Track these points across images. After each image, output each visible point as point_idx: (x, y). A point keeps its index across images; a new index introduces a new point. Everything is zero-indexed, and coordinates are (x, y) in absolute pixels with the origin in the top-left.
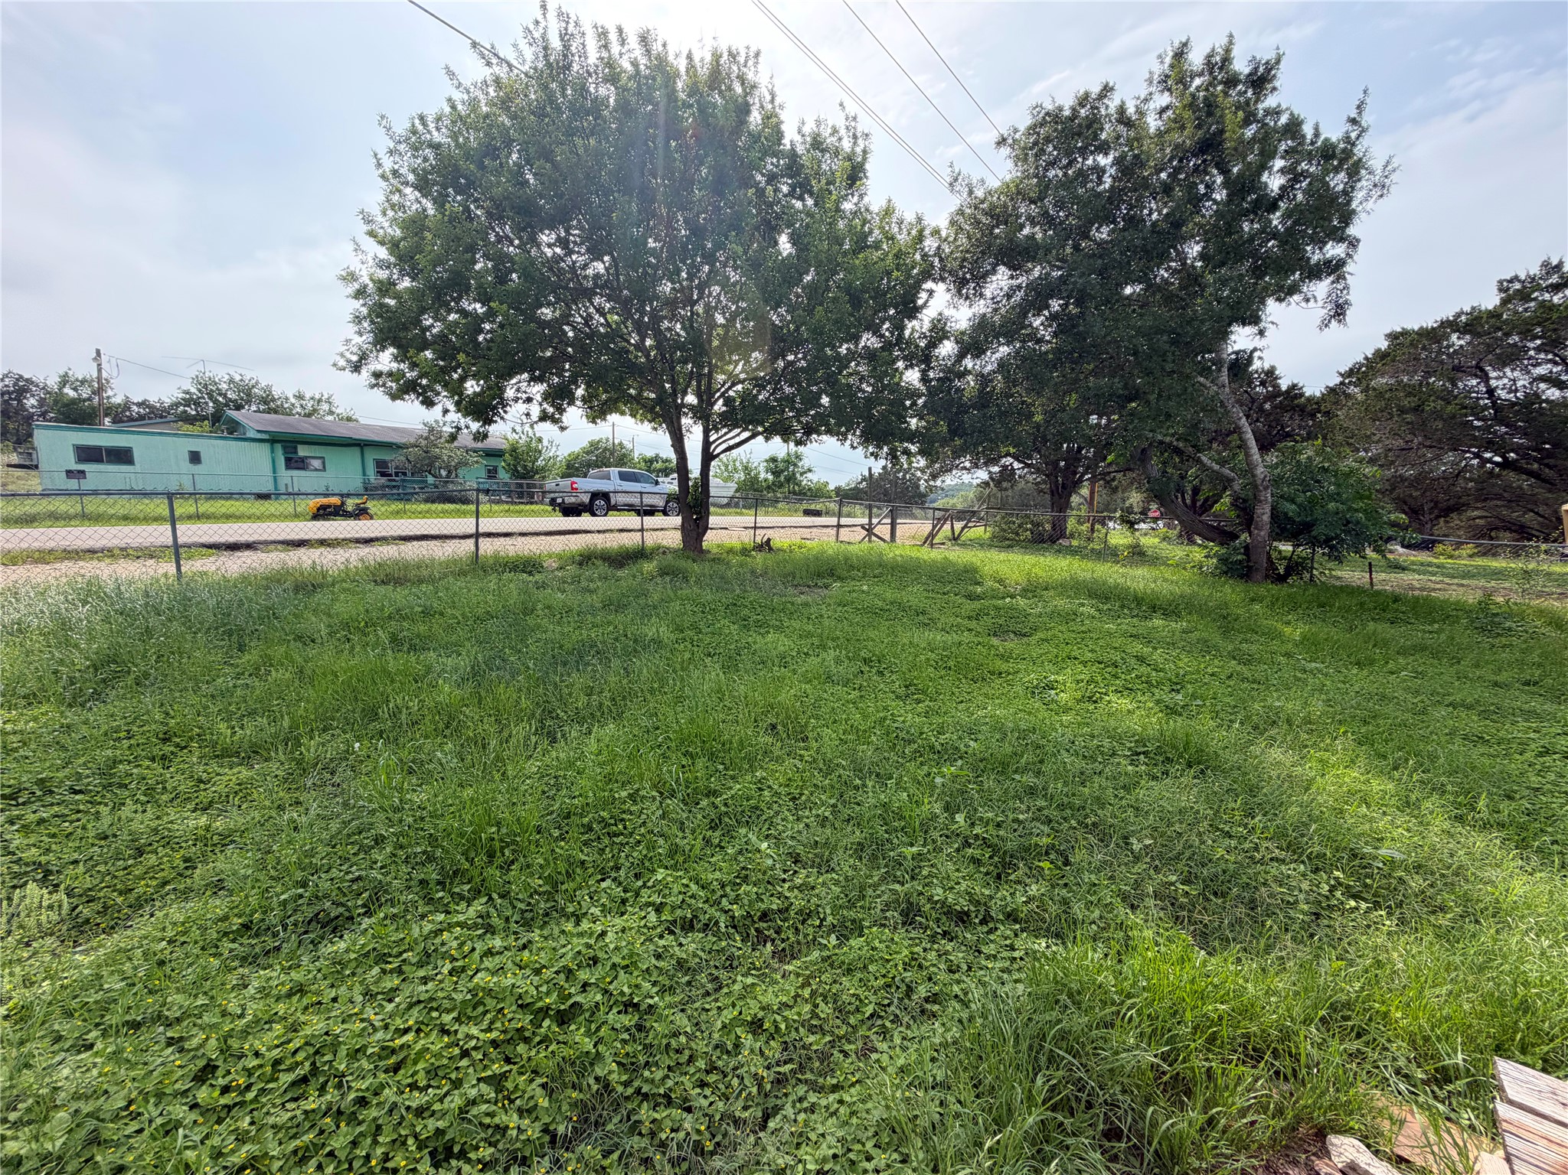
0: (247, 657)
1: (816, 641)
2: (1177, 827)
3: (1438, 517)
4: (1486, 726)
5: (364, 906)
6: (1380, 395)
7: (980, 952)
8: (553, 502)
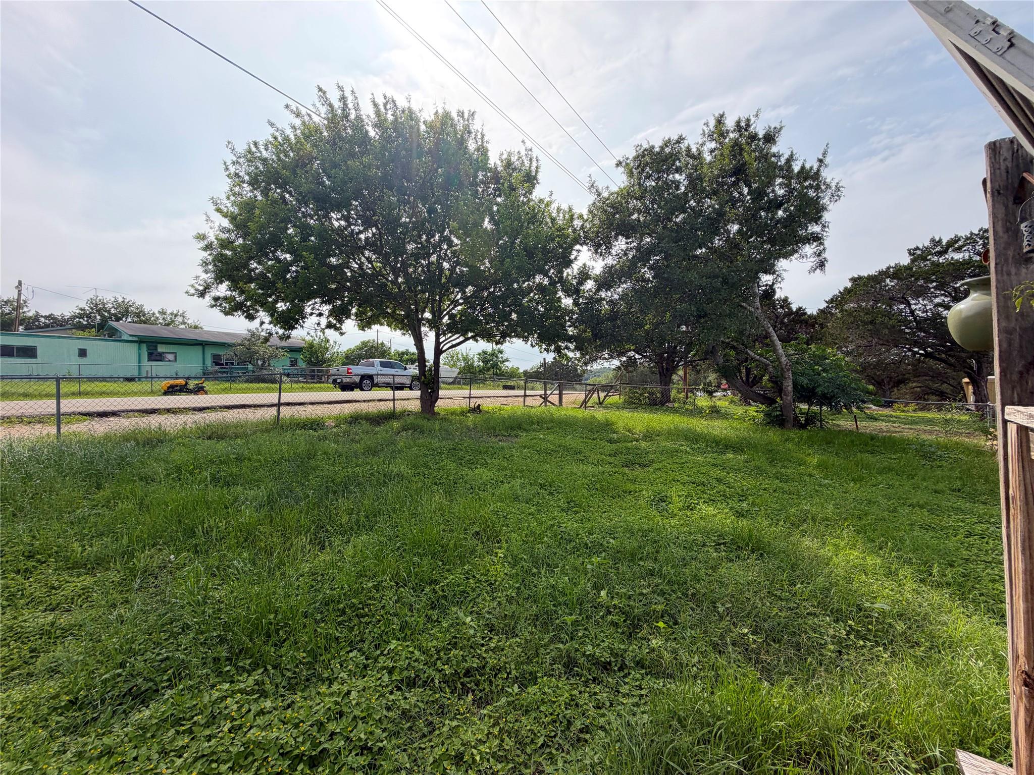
0: (102, 493)
1: (508, 473)
2: (746, 594)
3: (892, 387)
4: (932, 519)
5: (169, 680)
6: (850, 314)
7: (618, 692)
8: (335, 382)
